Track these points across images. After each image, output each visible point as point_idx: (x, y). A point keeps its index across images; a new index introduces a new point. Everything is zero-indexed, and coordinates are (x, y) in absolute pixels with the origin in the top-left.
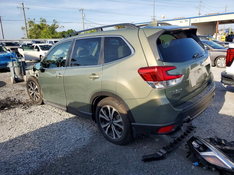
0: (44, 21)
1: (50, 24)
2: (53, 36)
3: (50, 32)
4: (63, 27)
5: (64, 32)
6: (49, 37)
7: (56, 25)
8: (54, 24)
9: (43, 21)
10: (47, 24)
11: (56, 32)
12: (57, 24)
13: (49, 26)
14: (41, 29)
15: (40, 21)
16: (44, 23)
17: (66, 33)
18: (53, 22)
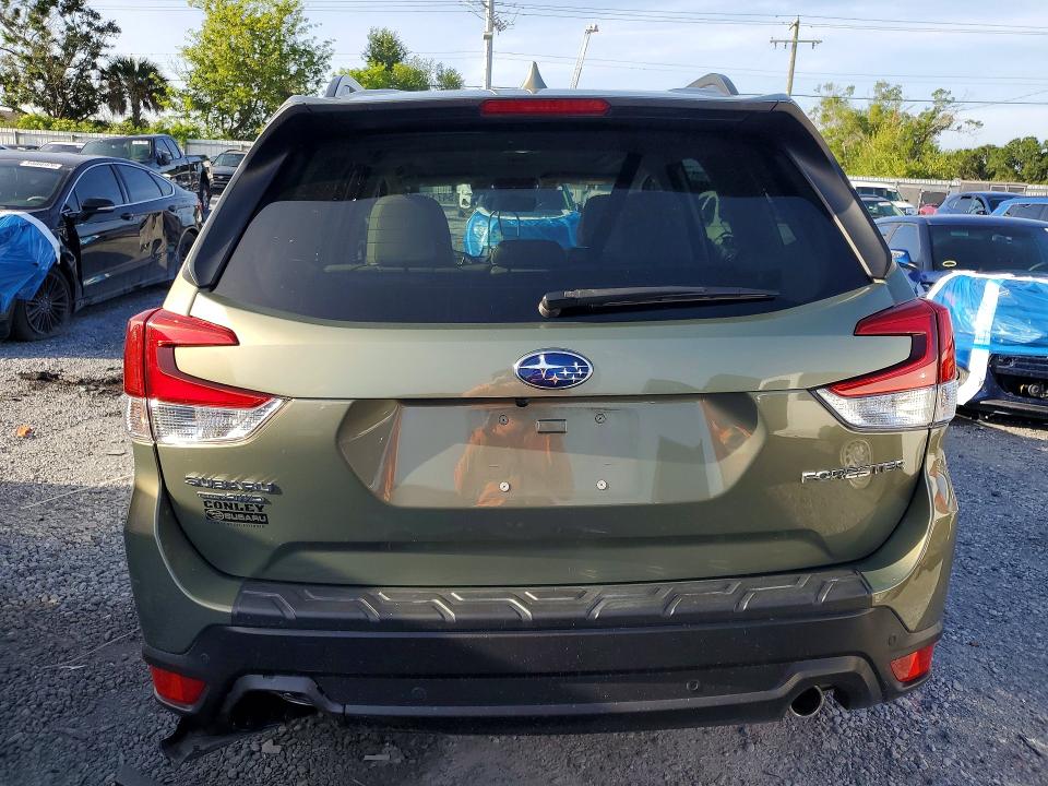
0: (894, 95)
1: (916, 111)
2: (914, 165)
3: (904, 149)
4: (978, 124)
5: (988, 150)
6: (895, 169)
7: (940, 115)
8: (932, 109)
9: (884, 97)
10: (903, 108)
11: (931, 148)
12: (947, 112)
13: (908, 117)
14: (865, 131)
15: (872, 95)
16: (890, 105)
17: (1000, 154)
18: (933, 98)
